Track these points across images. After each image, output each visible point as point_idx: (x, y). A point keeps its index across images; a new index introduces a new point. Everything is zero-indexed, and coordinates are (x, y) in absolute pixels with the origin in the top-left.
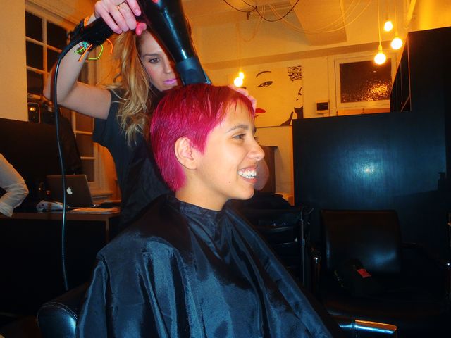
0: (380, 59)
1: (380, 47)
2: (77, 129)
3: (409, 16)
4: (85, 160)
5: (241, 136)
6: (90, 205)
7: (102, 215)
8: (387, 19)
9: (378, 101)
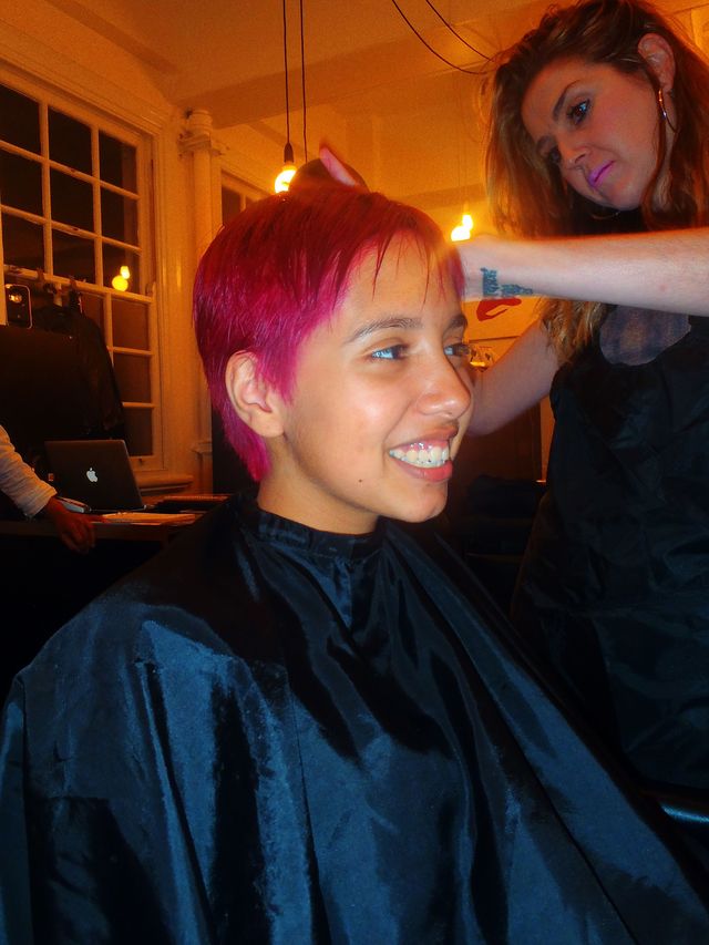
2: (114, 345)
4: (131, 409)
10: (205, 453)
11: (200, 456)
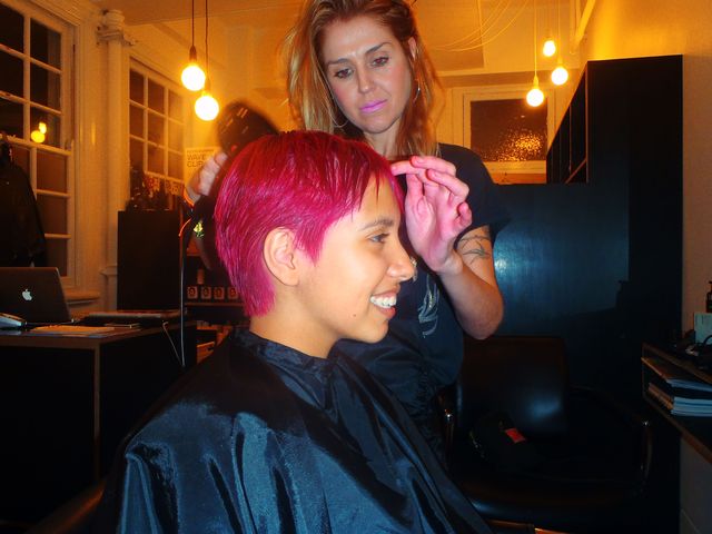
0: (535, 98)
1: (536, 79)
2: (38, 188)
3: (580, 35)
4: (52, 239)
5: (381, 237)
6: (65, 320)
7: (88, 339)
8: (548, 37)
9: (526, 162)
10: (112, 276)
11: (106, 277)
